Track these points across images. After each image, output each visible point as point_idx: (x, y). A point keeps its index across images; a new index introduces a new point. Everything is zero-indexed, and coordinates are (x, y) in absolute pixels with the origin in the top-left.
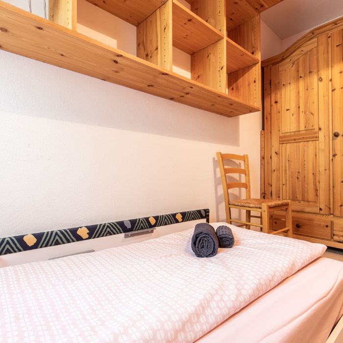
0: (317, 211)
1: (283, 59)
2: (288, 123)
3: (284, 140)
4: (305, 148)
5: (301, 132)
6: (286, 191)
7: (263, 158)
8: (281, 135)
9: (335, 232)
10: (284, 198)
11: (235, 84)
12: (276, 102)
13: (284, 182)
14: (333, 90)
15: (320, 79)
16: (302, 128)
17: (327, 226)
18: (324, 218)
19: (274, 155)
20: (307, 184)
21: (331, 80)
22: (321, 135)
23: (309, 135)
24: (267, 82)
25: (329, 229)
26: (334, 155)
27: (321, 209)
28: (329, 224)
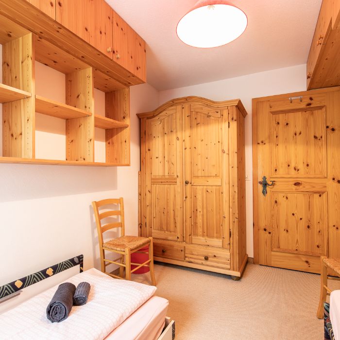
0: (175, 238)
1: (154, 116)
2: (158, 169)
3: (155, 181)
4: (169, 190)
5: (166, 177)
6: (156, 223)
7: (140, 194)
8: (152, 177)
9: (186, 255)
10: (155, 228)
11: (110, 140)
12: (149, 150)
13: (154, 216)
14: (185, 149)
15: (178, 139)
16: (166, 174)
17: (182, 251)
18: (180, 244)
19: (147, 193)
20: (170, 218)
21: (184, 141)
22: (178, 180)
23: (171, 181)
24: (143, 132)
25: (183, 252)
26: (186, 197)
27: (178, 238)
28: (183, 249)
